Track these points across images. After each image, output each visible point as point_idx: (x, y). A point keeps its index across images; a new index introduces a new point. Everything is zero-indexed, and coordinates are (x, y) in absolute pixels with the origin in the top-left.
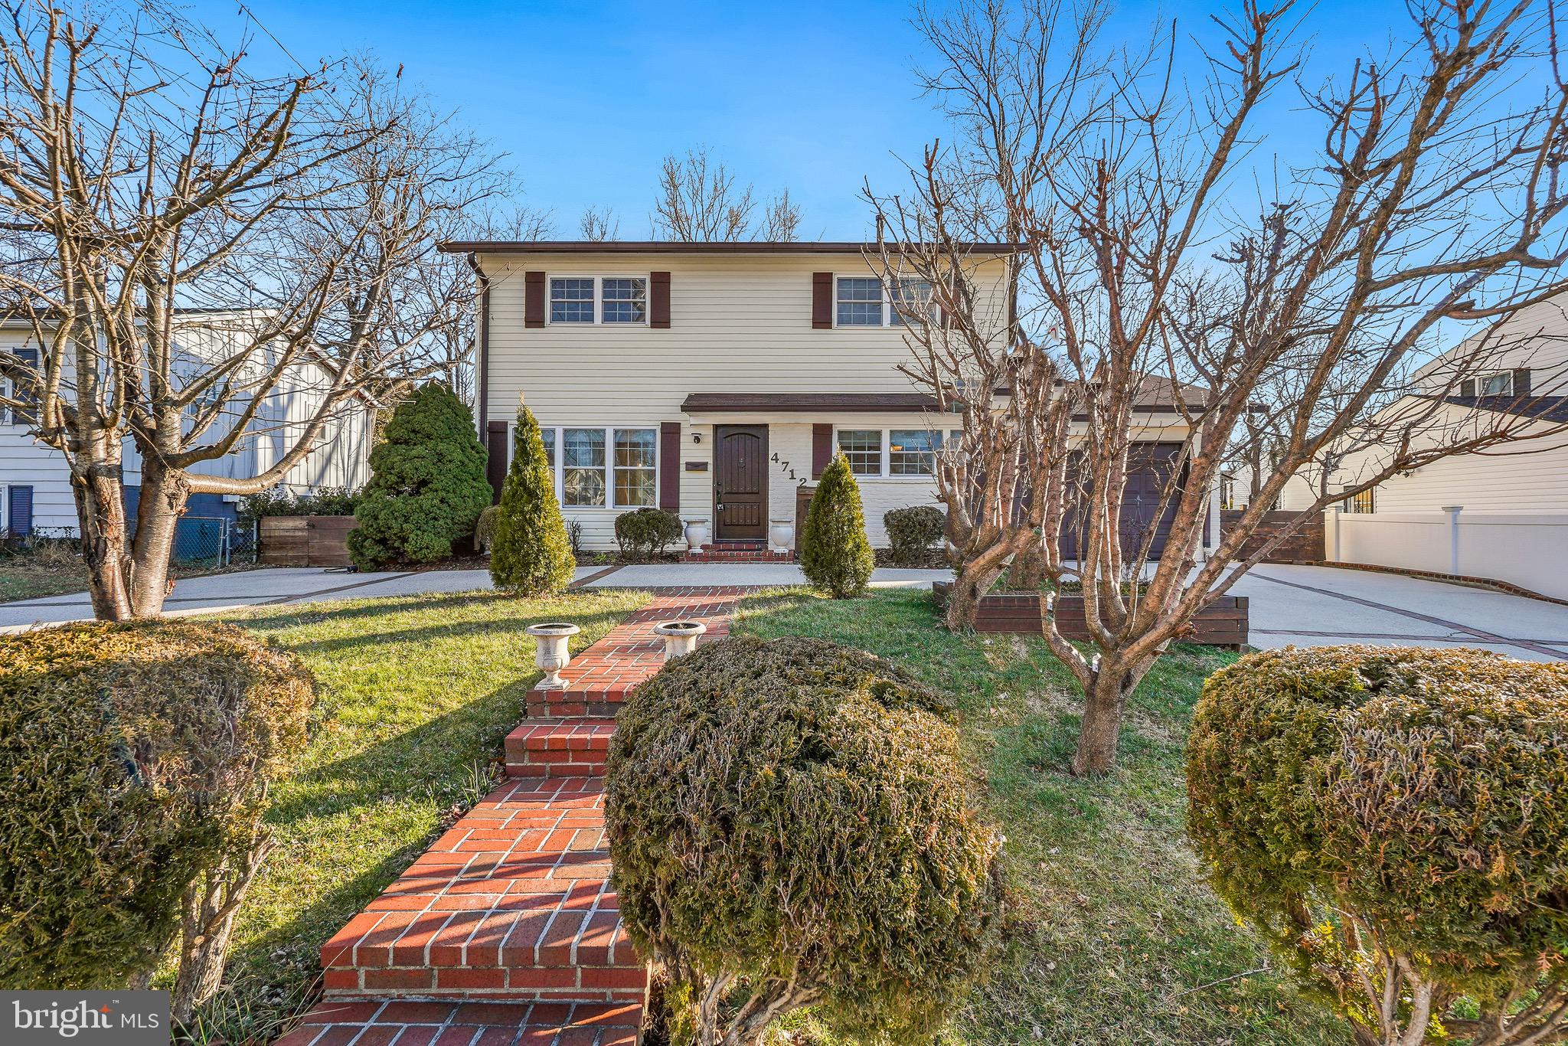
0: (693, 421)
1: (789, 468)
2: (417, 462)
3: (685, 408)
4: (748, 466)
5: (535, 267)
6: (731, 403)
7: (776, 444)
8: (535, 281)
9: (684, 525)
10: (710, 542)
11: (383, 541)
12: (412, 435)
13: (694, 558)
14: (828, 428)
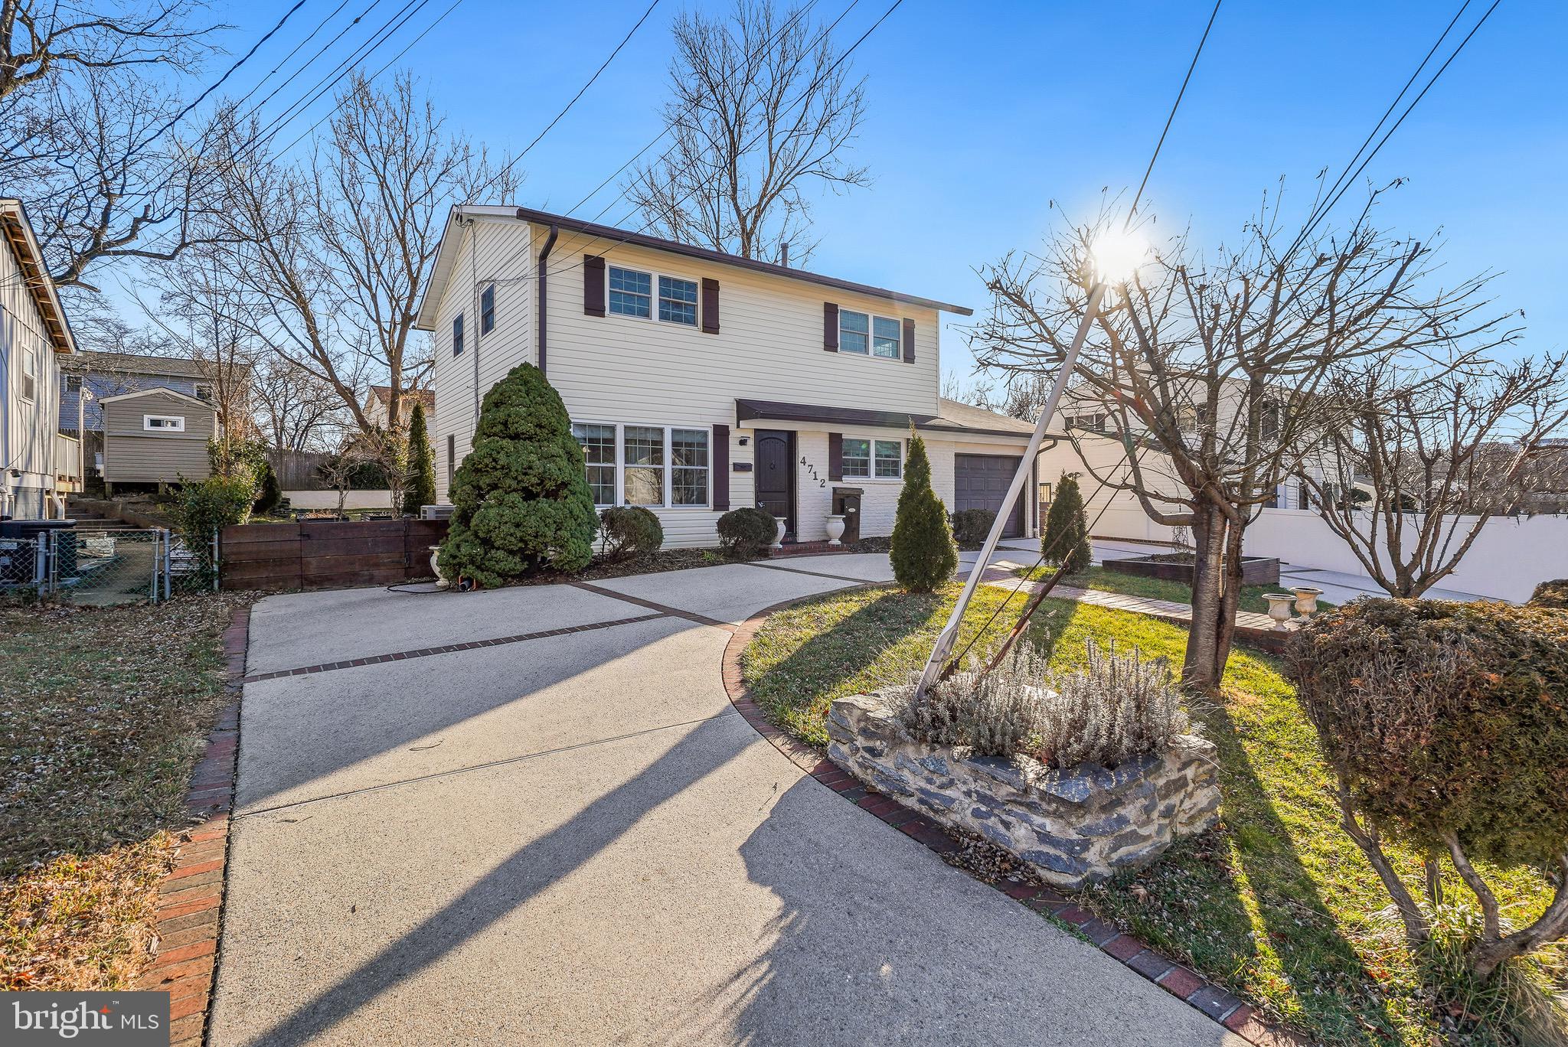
0: (743, 424)
1: (812, 470)
3: (735, 413)
4: (777, 468)
5: (594, 252)
7: (802, 449)
8: (593, 266)
13: (778, 553)
14: (840, 437)
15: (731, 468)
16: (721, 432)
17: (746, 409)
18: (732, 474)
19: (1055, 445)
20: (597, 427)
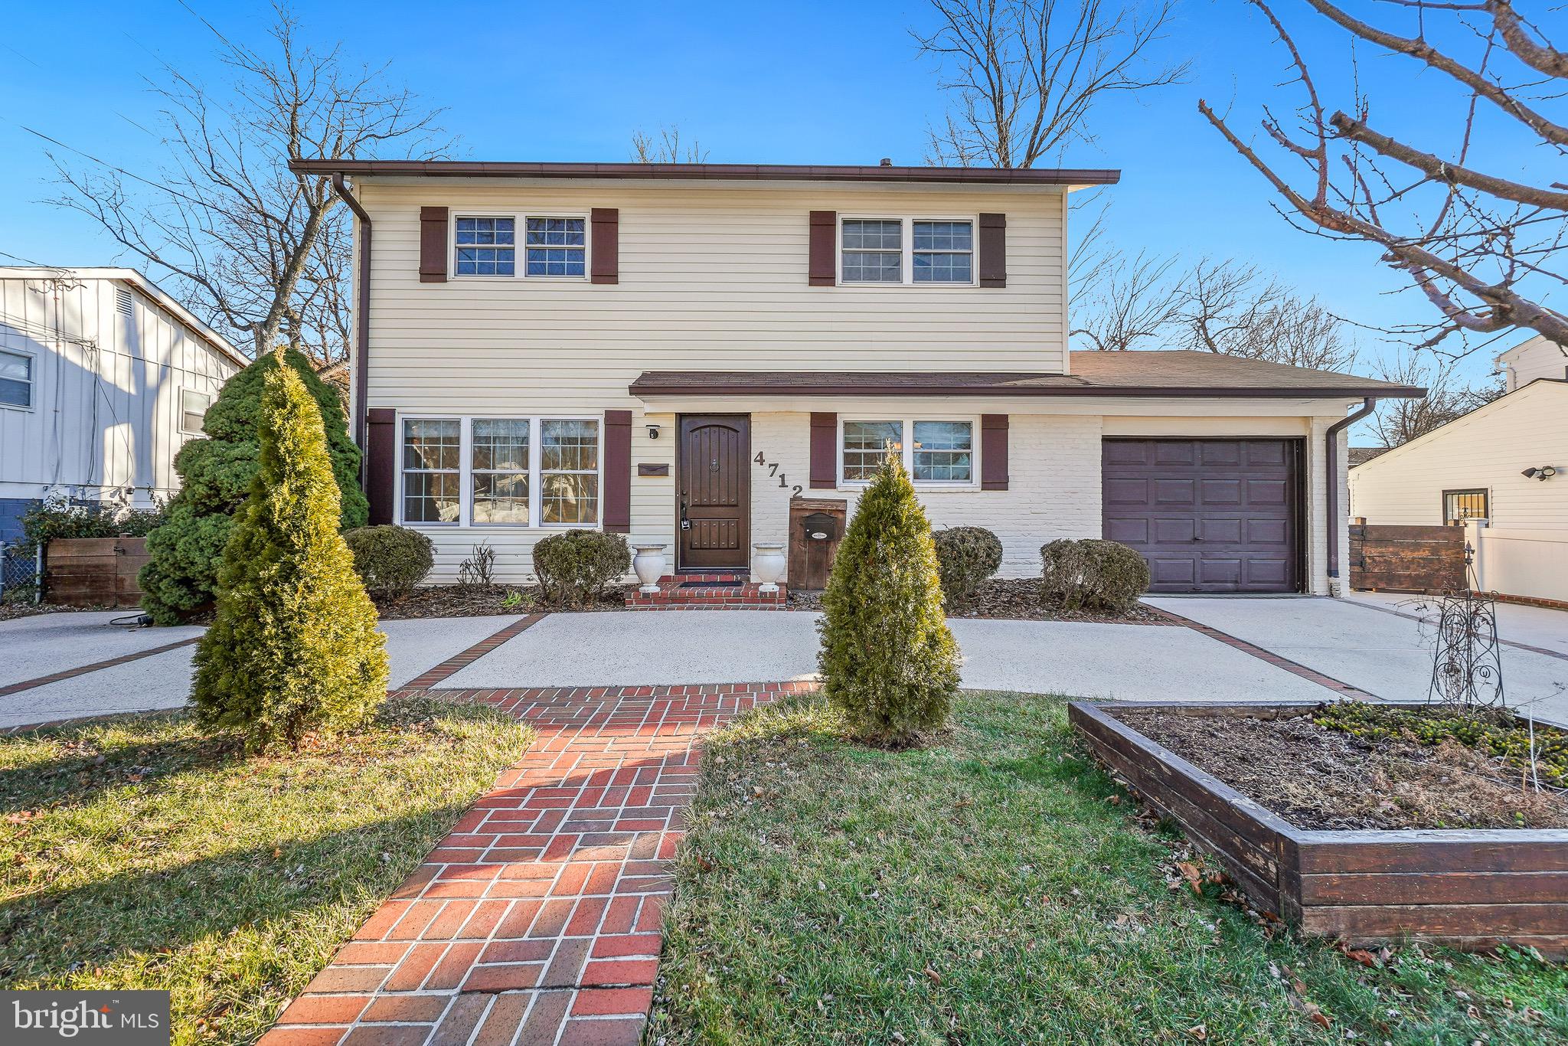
0: (648, 408)
1: (779, 472)
2: (238, 467)
3: (637, 390)
4: (724, 470)
5: (434, 200)
6: (698, 383)
7: (761, 440)
8: (433, 220)
9: (633, 552)
10: (671, 572)
11: (187, 582)
12: (236, 427)
13: (648, 601)
14: (831, 417)
15: (635, 471)
16: (619, 423)
17: (648, 386)
18: (636, 480)
19: (1368, 409)
20: (437, 422)
